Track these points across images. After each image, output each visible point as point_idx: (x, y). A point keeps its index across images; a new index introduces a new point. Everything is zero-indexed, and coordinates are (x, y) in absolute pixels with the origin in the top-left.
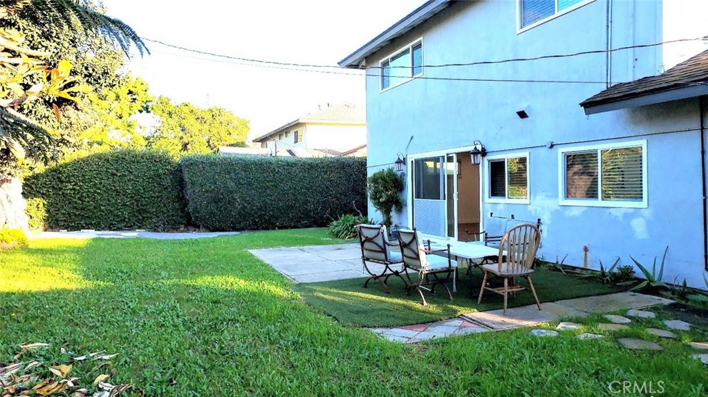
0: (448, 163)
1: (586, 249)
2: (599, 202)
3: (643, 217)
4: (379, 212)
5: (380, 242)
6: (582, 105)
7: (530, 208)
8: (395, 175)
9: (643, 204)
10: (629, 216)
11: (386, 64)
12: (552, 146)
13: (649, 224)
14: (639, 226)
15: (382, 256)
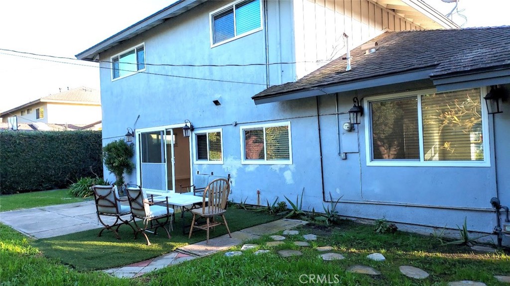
0: (167, 136)
1: (259, 193)
2: (265, 162)
3: (290, 170)
4: (113, 174)
5: (113, 199)
6: (253, 98)
7: (224, 166)
8: (125, 145)
9: (289, 162)
10: (283, 169)
11: (116, 60)
12: (236, 125)
13: (294, 175)
14: (288, 175)
15: (114, 210)
